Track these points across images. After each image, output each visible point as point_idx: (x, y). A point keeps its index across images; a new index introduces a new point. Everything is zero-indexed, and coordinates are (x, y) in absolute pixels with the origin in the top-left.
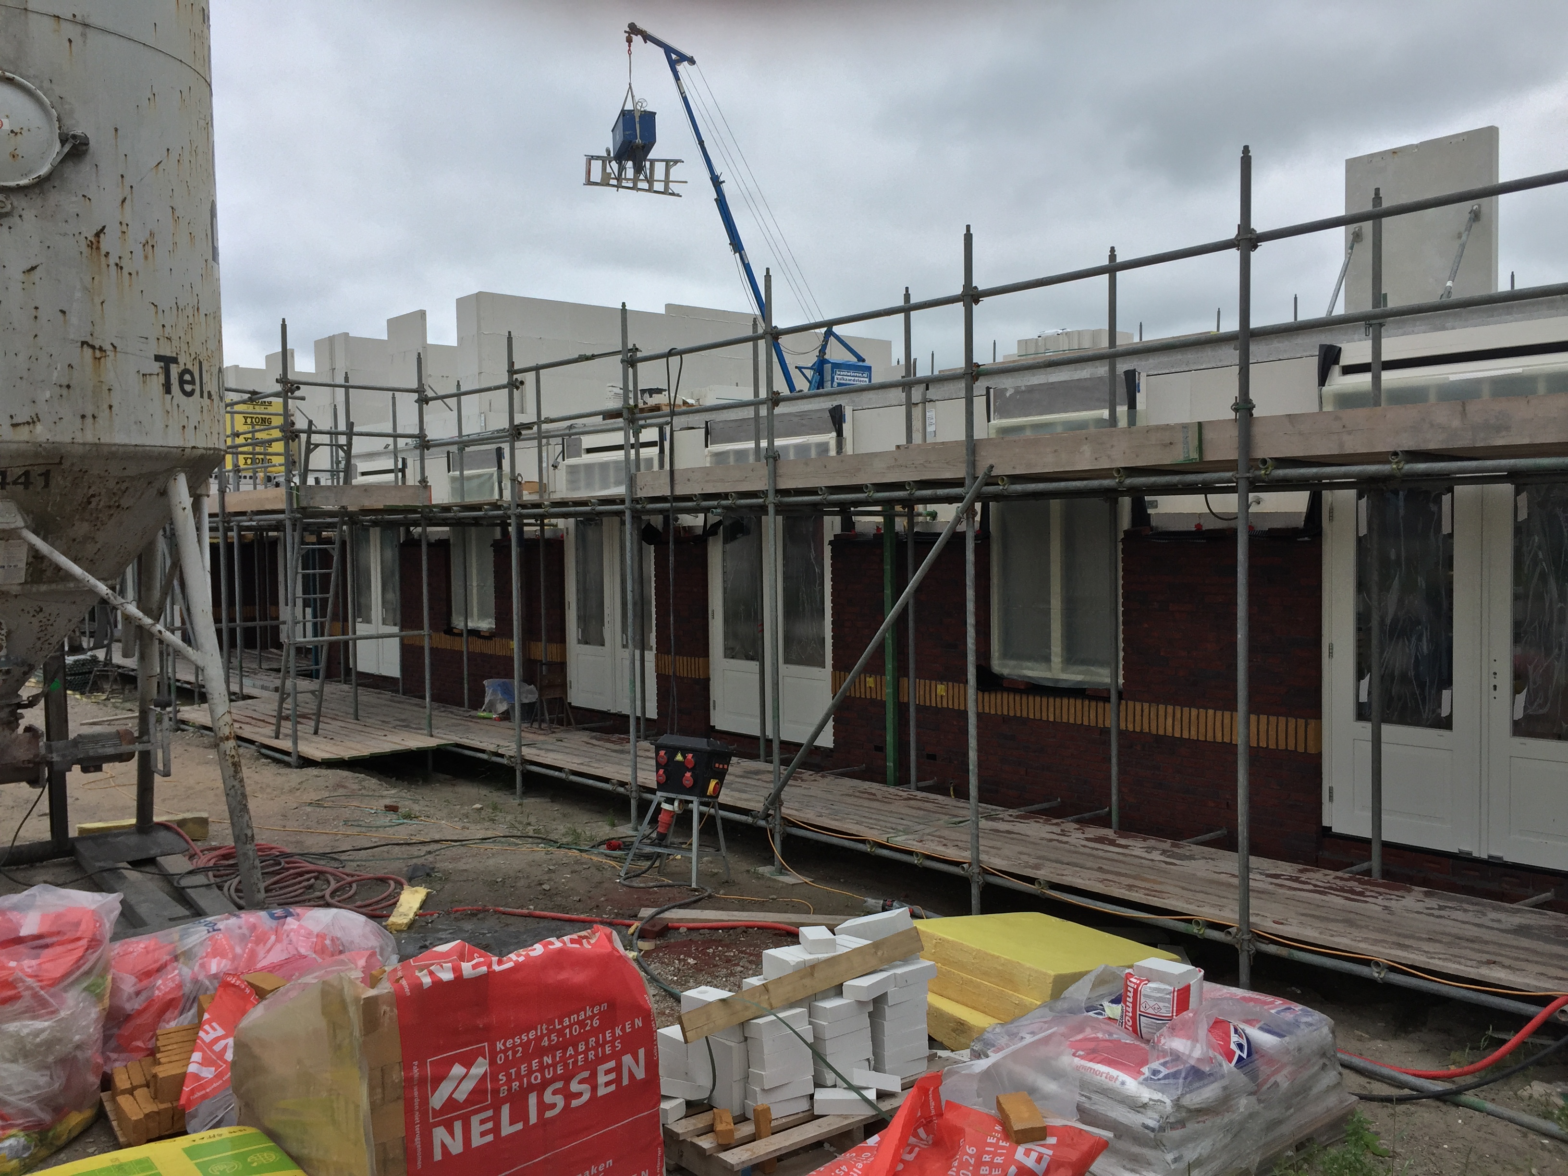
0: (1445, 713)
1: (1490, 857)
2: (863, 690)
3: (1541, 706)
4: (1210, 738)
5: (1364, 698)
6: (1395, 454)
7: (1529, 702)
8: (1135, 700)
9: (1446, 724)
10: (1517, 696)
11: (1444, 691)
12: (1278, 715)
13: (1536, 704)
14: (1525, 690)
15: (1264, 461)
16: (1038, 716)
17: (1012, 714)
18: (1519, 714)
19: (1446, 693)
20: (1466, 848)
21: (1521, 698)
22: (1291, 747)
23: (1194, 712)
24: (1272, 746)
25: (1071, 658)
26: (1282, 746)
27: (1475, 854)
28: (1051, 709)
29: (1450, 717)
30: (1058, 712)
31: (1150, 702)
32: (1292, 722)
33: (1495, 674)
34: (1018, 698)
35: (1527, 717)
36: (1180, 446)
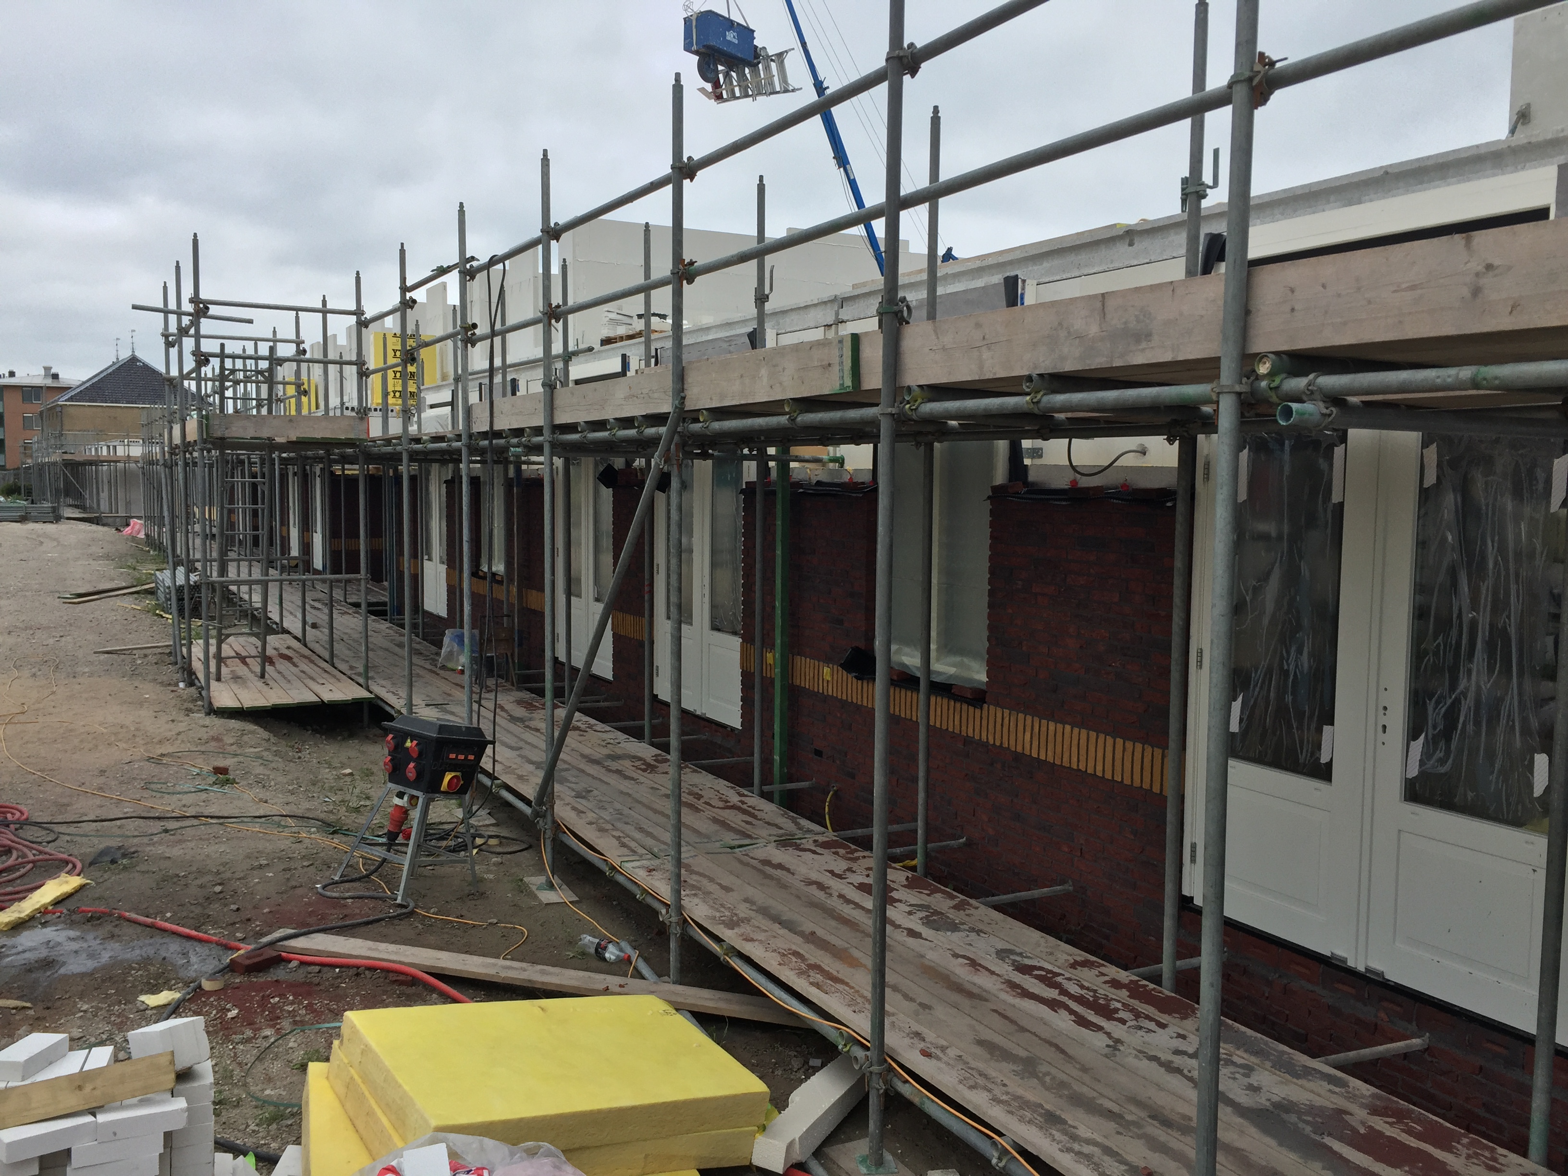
0: (1324, 759)
1: (1367, 970)
2: (764, 667)
3: (1442, 761)
5: (1234, 727)
6: (1029, 378)
7: (1427, 755)
8: (997, 705)
9: (1324, 773)
10: (1412, 743)
11: (1325, 727)
12: (1134, 740)
13: (1436, 757)
14: (1423, 736)
15: (909, 389)
18: (1413, 771)
19: (1326, 729)
20: (1340, 952)
21: (1417, 746)
22: (1146, 786)
23: (1052, 726)
24: (1127, 781)
26: (1137, 783)
27: (1351, 963)
29: (1330, 764)
31: (1011, 709)
33: (1385, 708)
35: (1423, 774)
36: (836, 368)
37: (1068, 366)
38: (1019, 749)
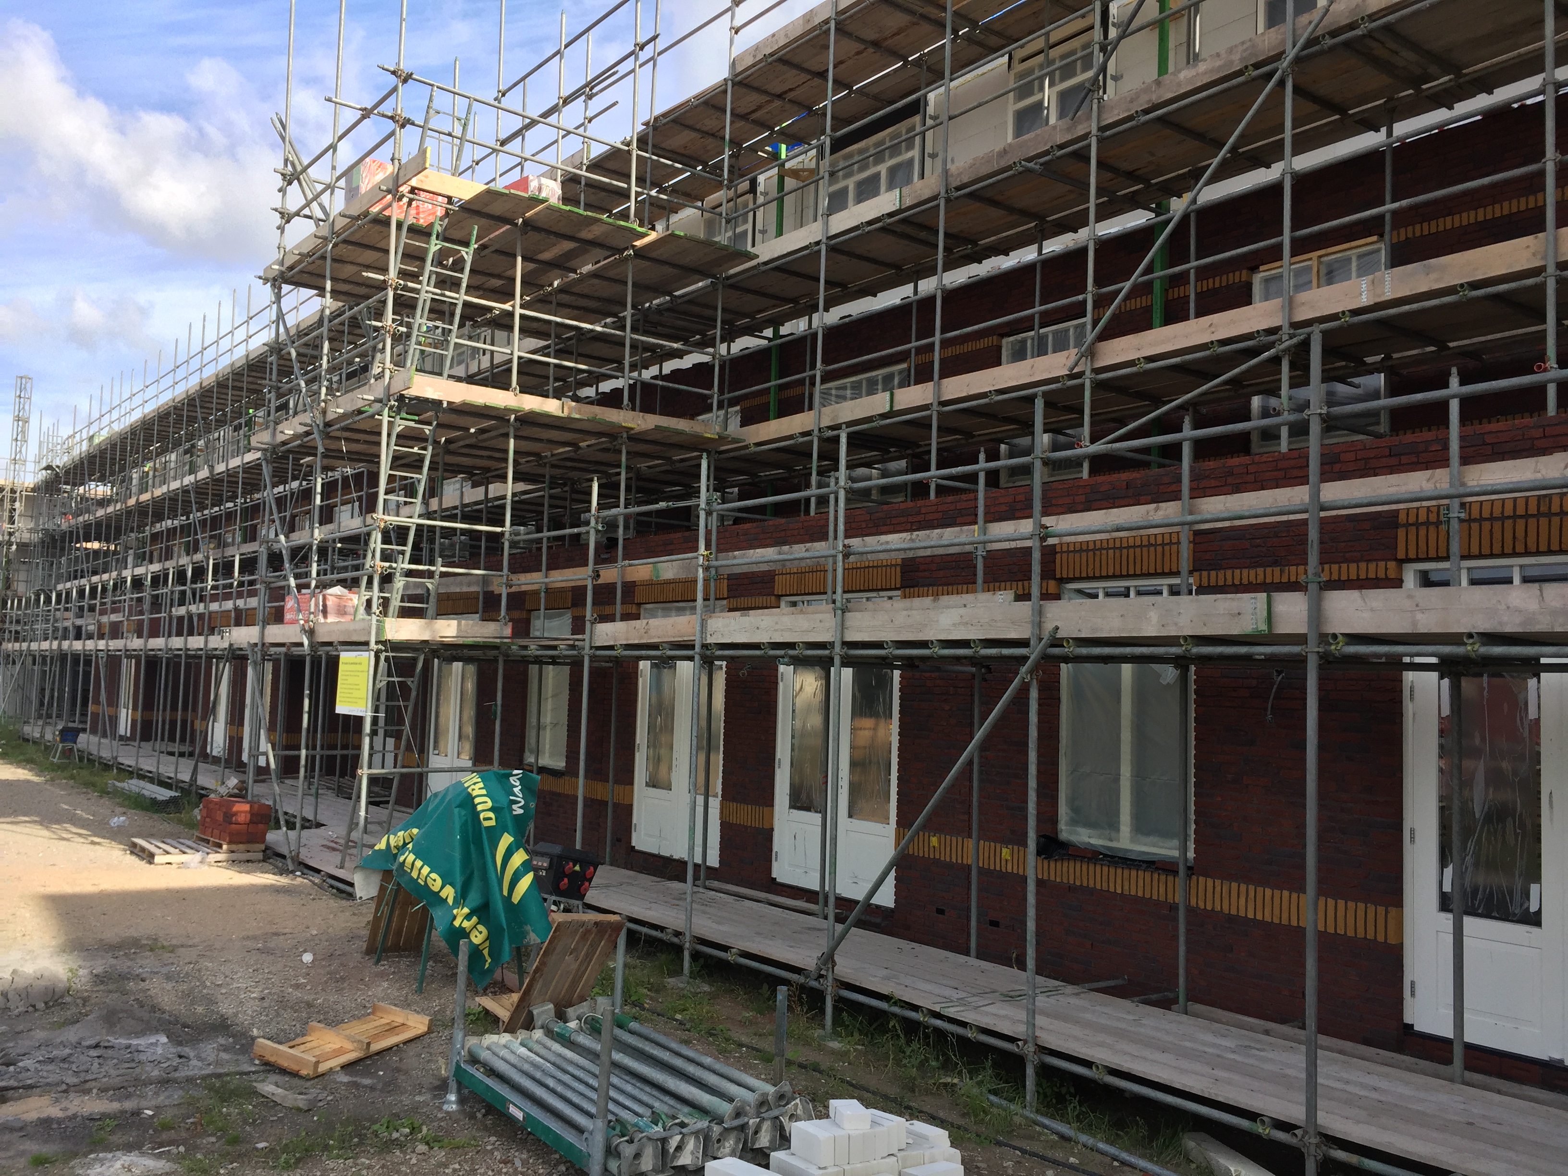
0: (1533, 908)
2: (926, 849)
4: (1285, 921)
5: (1447, 888)
6: (1470, 635)
8: (1206, 875)
11: (1532, 885)
12: (1356, 900)
15: (1335, 636)
16: (1105, 887)
17: (1078, 883)
19: (1534, 888)
20: (1558, 1056)
22: (1370, 936)
23: (1268, 892)
24: (1350, 933)
25: (1141, 827)
26: (1361, 934)
28: (1119, 881)
29: (1539, 913)
30: (1126, 884)
31: (1222, 879)
32: (1371, 908)
34: (1085, 867)
36: (1249, 616)
37: (1508, 629)
38: (1234, 912)
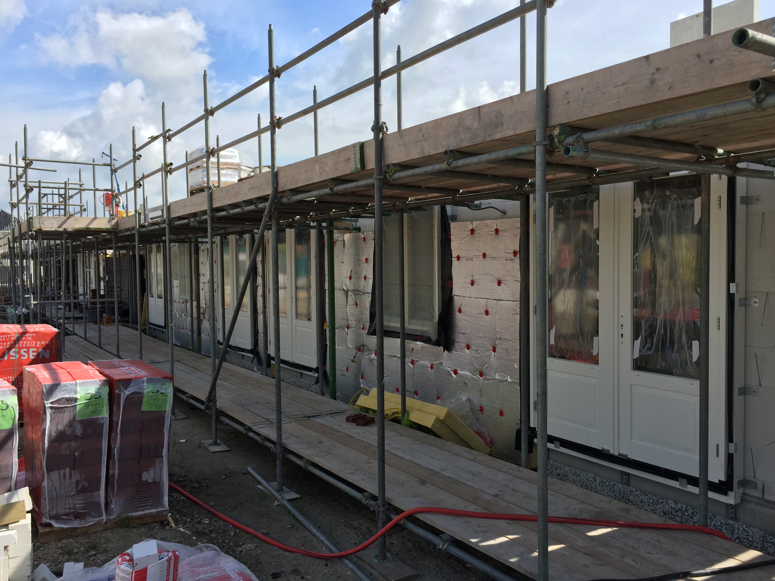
0: (595, 352)
1: (619, 454)
3: (650, 349)
6: (446, 153)
7: (643, 346)
9: (595, 360)
10: (635, 341)
11: (594, 338)
13: (646, 347)
14: (640, 337)
15: (388, 166)
18: (637, 355)
20: (606, 447)
21: (638, 343)
25: (413, 314)
27: (611, 452)
29: (597, 355)
33: (622, 326)
35: (641, 357)
36: (352, 160)
37: (465, 144)
